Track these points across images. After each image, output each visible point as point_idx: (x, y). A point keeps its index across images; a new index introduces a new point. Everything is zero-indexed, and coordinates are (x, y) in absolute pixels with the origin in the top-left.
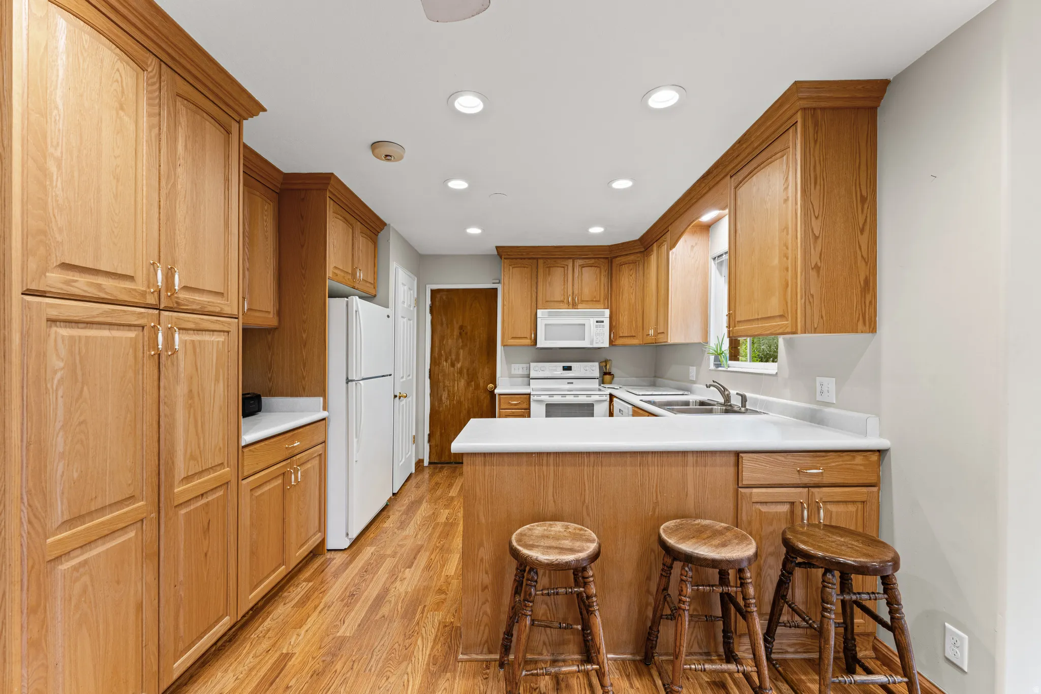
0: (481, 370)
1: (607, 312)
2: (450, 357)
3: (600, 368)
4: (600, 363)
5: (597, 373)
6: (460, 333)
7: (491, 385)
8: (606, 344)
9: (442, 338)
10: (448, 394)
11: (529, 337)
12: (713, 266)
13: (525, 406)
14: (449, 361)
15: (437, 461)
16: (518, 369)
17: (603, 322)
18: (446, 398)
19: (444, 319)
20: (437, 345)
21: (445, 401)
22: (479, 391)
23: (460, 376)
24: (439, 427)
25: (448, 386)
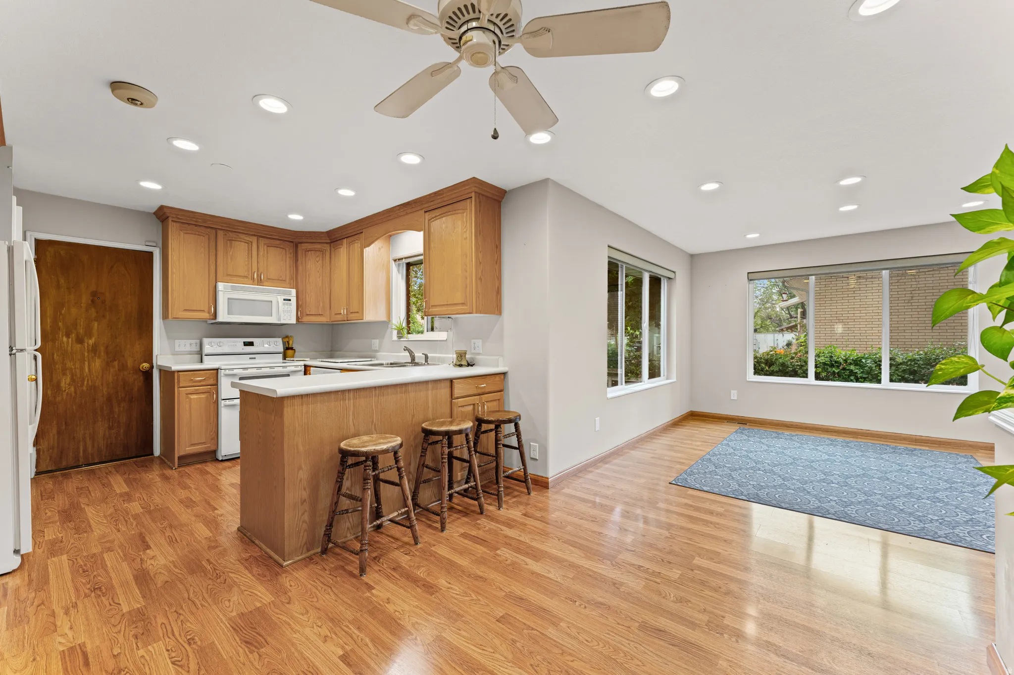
0: (129, 346)
1: (294, 291)
2: (74, 331)
3: (284, 343)
4: (283, 339)
5: (281, 349)
6: (93, 301)
7: (144, 364)
8: (294, 321)
9: (59, 306)
10: (73, 380)
11: (206, 309)
12: (394, 267)
13: (212, 381)
14: (73, 336)
15: (54, 468)
16: (187, 345)
17: (290, 300)
18: (69, 385)
19: (62, 281)
20: (48, 314)
21: (65, 388)
22: (126, 373)
23: (93, 355)
24: (55, 422)
25: (71, 368)
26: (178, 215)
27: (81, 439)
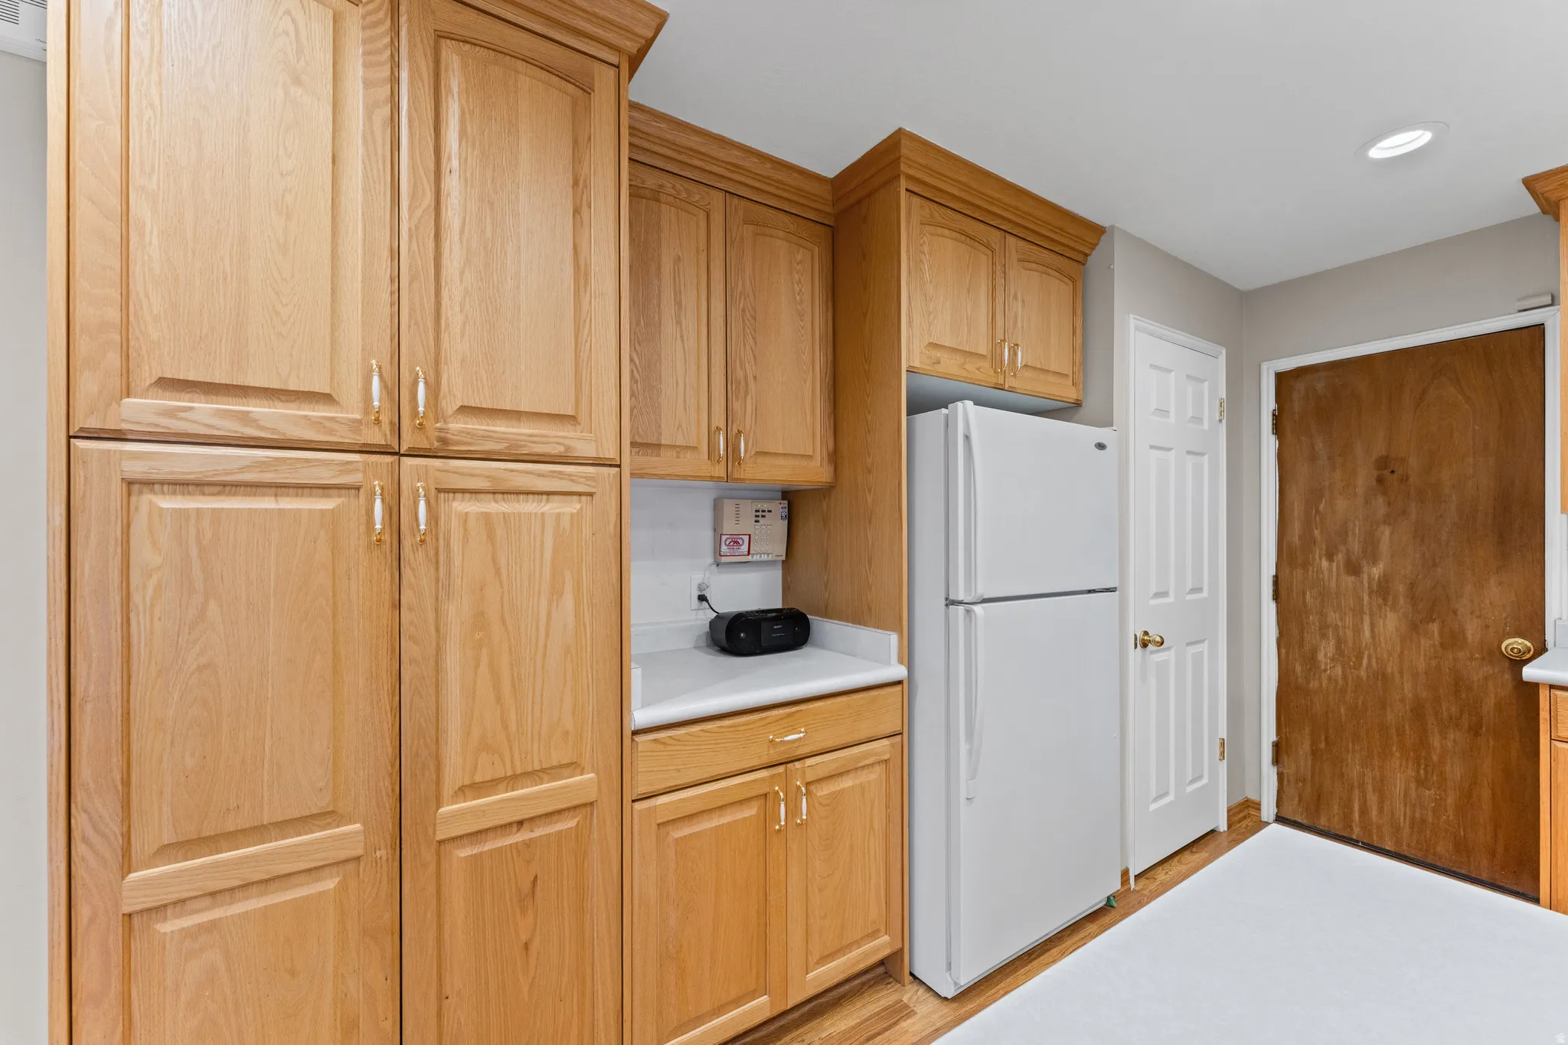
0: (1469, 588)
2: (1343, 548)
6: (1380, 481)
7: (1513, 640)
9: (1315, 496)
10: (1339, 649)
14: (1340, 557)
18: (1333, 659)
19: (1319, 445)
20: (1296, 514)
21: (1326, 664)
23: (1380, 601)
24: (1307, 730)
25: (1336, 625)
27: (1356, 784)
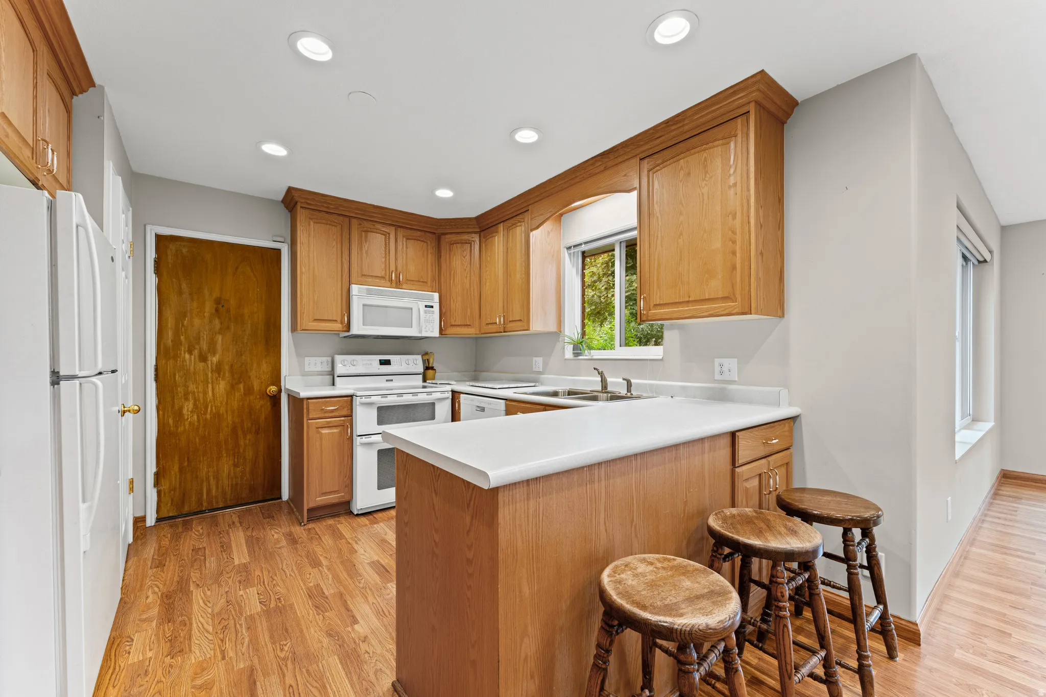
0: (255, 365)
1: (436, 295)
2: (197, 347)
3: (424, 361)
4: (422, 356)
5: (421, 370)
6: (217, 310)
7: (271, 387)
8: (436, 334)
9: (181, 315)
10: (195, 405)
11: (339, 320)
12: (565, 255)
13: (345, 412)
14: (196, 352)
15: (176, 514)
16: (318, 364)
17: (432, 307)
18: (192, 412)
19: (184, 286)
20: (169, 325)
21: (188, 415)
22: (252, 397)
23: (217, 375)
24: (177, 458)
25: (194, 392)
26: (308, 199)
27: (205, 478)
